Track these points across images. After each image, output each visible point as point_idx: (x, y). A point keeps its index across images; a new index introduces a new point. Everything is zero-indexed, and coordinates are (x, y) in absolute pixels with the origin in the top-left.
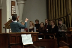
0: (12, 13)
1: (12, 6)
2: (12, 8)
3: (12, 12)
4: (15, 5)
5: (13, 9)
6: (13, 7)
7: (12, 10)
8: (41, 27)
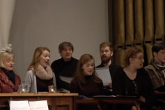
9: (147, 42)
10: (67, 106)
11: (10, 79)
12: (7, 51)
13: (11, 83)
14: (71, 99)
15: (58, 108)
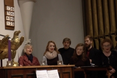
0: (6, 23)
1: (5, 6)
2: (6, 11)
3: (6, 21)
4: (12, 5)
5: (8, 14)
6: (8, 8)
7: (6, 15)
8: (78, 54)
9: (112, 34)
10: (69, 73)
11: (29, 59)
12: (29, 43)
13: (30, 62)
14: (71, 69)
15: (64, 74)
